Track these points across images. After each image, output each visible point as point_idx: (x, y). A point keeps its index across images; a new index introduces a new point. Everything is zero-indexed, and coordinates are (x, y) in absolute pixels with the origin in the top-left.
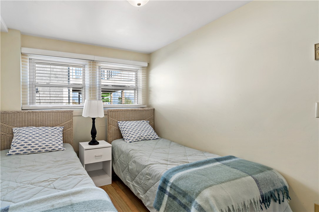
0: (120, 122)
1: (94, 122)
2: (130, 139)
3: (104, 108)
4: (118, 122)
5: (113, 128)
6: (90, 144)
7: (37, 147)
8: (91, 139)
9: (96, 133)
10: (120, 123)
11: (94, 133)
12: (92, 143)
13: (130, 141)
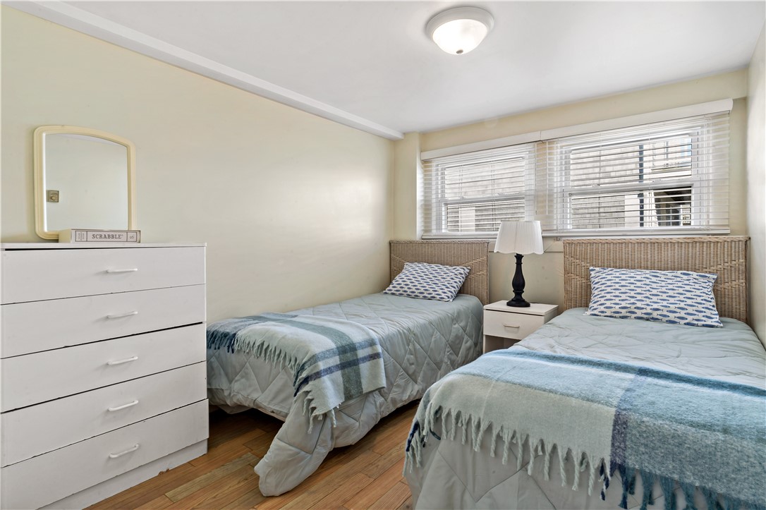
0: (597, 269)
1: (519, 264)
2: (595, 309)
3: (543, 237)
4: (591, 268)
5: (577, 281)
6: (509, 304)
7: (414, 290)
8: (513, 295)
9: (523, 285)
10: (594, 272)
11: (519, 284)
12: (514, 303)
13: (595, 312)
